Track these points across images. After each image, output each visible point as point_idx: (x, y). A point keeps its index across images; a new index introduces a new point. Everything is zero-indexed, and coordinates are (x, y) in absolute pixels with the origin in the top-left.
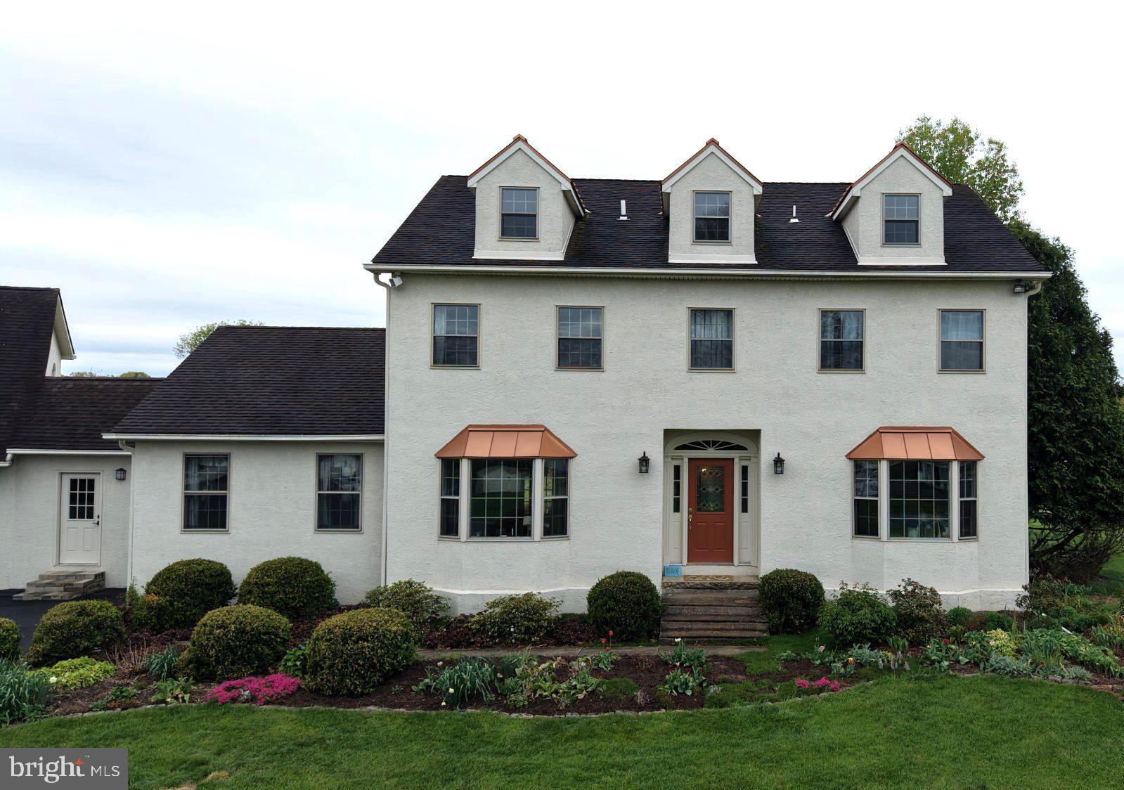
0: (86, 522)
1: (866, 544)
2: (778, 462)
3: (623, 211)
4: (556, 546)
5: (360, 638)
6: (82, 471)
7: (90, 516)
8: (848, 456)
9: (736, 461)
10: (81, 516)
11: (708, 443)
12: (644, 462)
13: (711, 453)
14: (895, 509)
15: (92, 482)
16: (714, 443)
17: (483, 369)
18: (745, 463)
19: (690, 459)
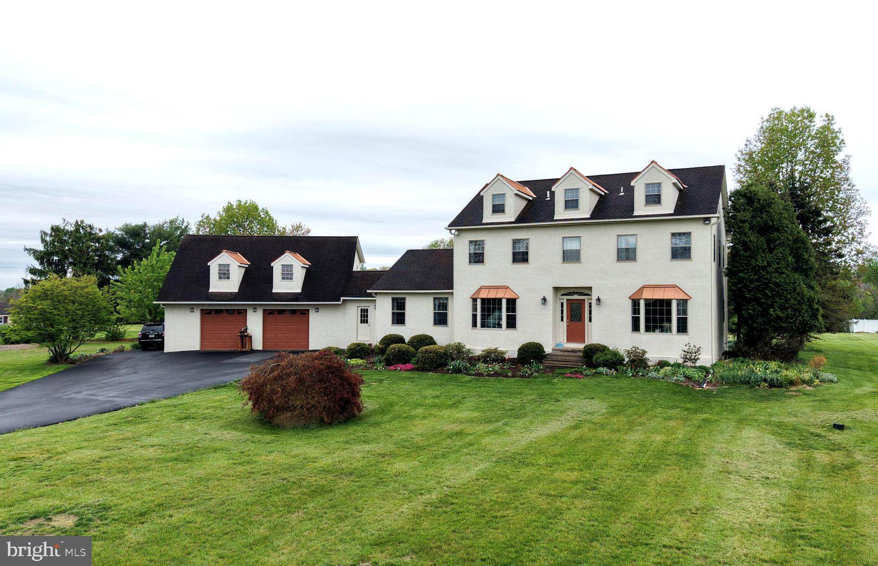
0: (365, 325)
1: (636, 334)
2: (599, 300)
3: (548, 196)
4: (511, 332)
5: (430, 353)
6: (364, 305)
7: (367, 323)
8: (630, 298)
9: (586, 300)
10: (364, 323)
11: (574, 293)
12: (544, 300)
13: (576, 297)
14: (647, 320)
15: (367, 309)
16: (577, 293)
17: (486, 265)
18: (590, 301)
19: (567, 300)
